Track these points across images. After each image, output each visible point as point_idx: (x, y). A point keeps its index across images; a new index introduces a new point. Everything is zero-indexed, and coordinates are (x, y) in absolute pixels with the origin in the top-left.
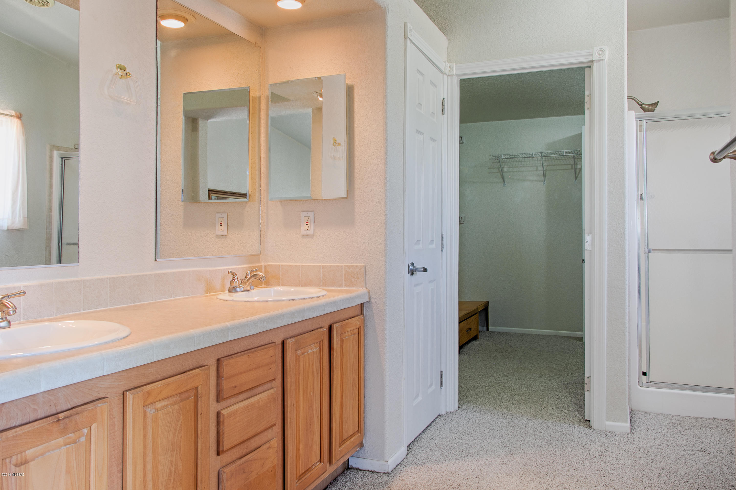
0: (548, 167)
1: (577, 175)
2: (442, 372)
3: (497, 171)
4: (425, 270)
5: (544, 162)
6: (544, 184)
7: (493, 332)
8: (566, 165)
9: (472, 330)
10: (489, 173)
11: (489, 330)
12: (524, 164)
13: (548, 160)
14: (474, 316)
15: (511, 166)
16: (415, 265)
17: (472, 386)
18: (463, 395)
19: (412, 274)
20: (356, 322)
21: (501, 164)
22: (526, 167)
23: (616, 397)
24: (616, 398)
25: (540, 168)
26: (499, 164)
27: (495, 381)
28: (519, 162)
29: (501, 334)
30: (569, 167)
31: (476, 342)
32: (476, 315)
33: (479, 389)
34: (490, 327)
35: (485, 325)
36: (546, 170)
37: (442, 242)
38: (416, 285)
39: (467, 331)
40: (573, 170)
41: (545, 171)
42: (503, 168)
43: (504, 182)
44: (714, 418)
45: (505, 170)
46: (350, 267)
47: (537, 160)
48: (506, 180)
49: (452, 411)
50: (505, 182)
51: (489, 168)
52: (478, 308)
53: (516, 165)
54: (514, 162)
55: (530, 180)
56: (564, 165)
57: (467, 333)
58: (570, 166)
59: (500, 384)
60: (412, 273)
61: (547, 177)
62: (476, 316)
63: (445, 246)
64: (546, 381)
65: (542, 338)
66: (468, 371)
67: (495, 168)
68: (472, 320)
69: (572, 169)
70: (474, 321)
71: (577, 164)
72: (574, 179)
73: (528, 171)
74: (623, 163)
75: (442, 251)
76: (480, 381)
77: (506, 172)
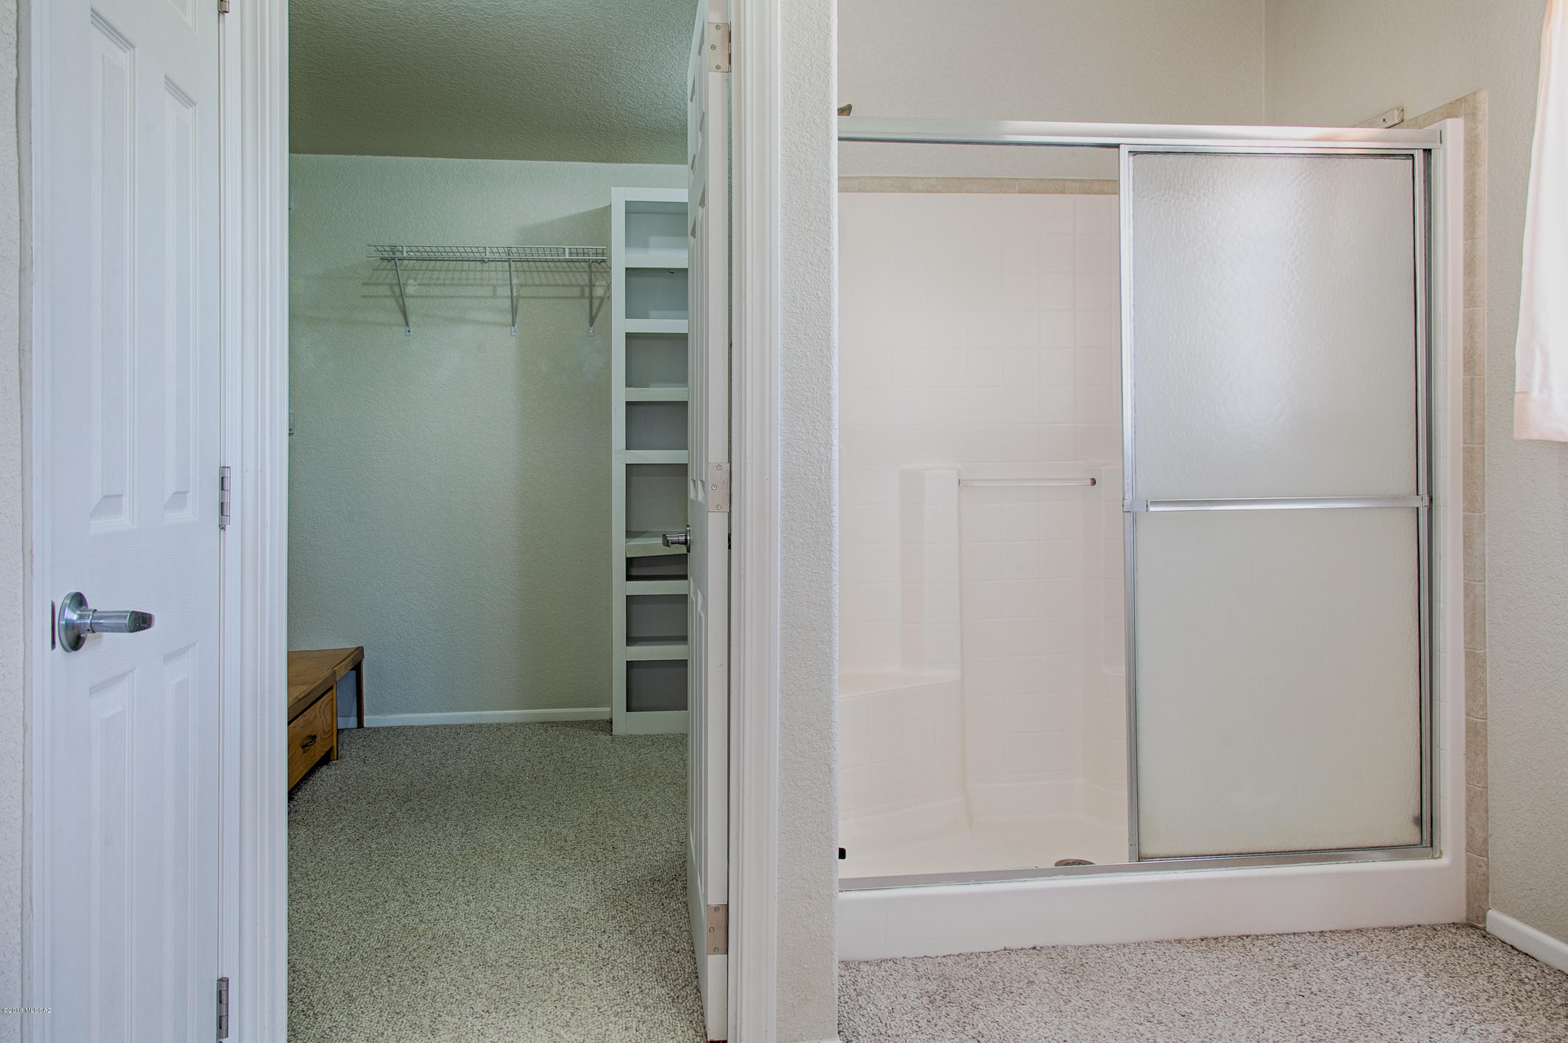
0: (524, 288)
1: (594, 312)
2: (223, 984)
3: (389, 293)
4: (141, 621)
5: (513, 274)
6: (513, 334)
7: (376, 730)
8: (567, 286)
9: (318, 739)
10: (364, 297)
11: (365, 726)
12: (460, 279)
13: (524, 271)
14: (325, 696)
15: (426, 281)
16: (91, 606)
17: (331, 960)
18: (302, 1007)
19: (76, 643)
21: (400, 273)
22: (467, 285)
23: (806, 966)
24: (805, 968)
25: (504, 291)
26: (391, 274)
27: (404, 921)
28: (448, 270)
29: (399, 736)
30: (576, 291)
31: (329, 772)
32: (331, 692)
33: (356, 965)
34: (365, 718)
35: (355, 712)
36: (519, 297)
37: (222, 496)
38: (97, 689)
39: (303, 747)
40: (587, 302)
41: (515, 300)
42: (405, 285)
43: (407, 324)
44: (1005, 950)
45: (410, 290)
47: (493, 268)
48: (412, 319)
50: (410, 325)
51: (365, 284)
52: (334, 672)
53: (438, 278)
54: (433, 270)
55: (476, 322)
56: (563, 285)
57: (305, 752)
58: (578, 289)
59: (421, 928)
60: (74, 638)
61: (519, 317)
62: (331, 697)
63: (234, 511)
64: (553, 889)
65: (507, 733)
66: (314, 890)
67: (381, 284)
68: (318, 709)
69: (582, 297)
70: (324, 712)
71: (594, 286)
72: (587, 324)
73: (470, 297)
74: (829, 242)
75: (222, 528)
76: (356, 927)
77: (412, 297)
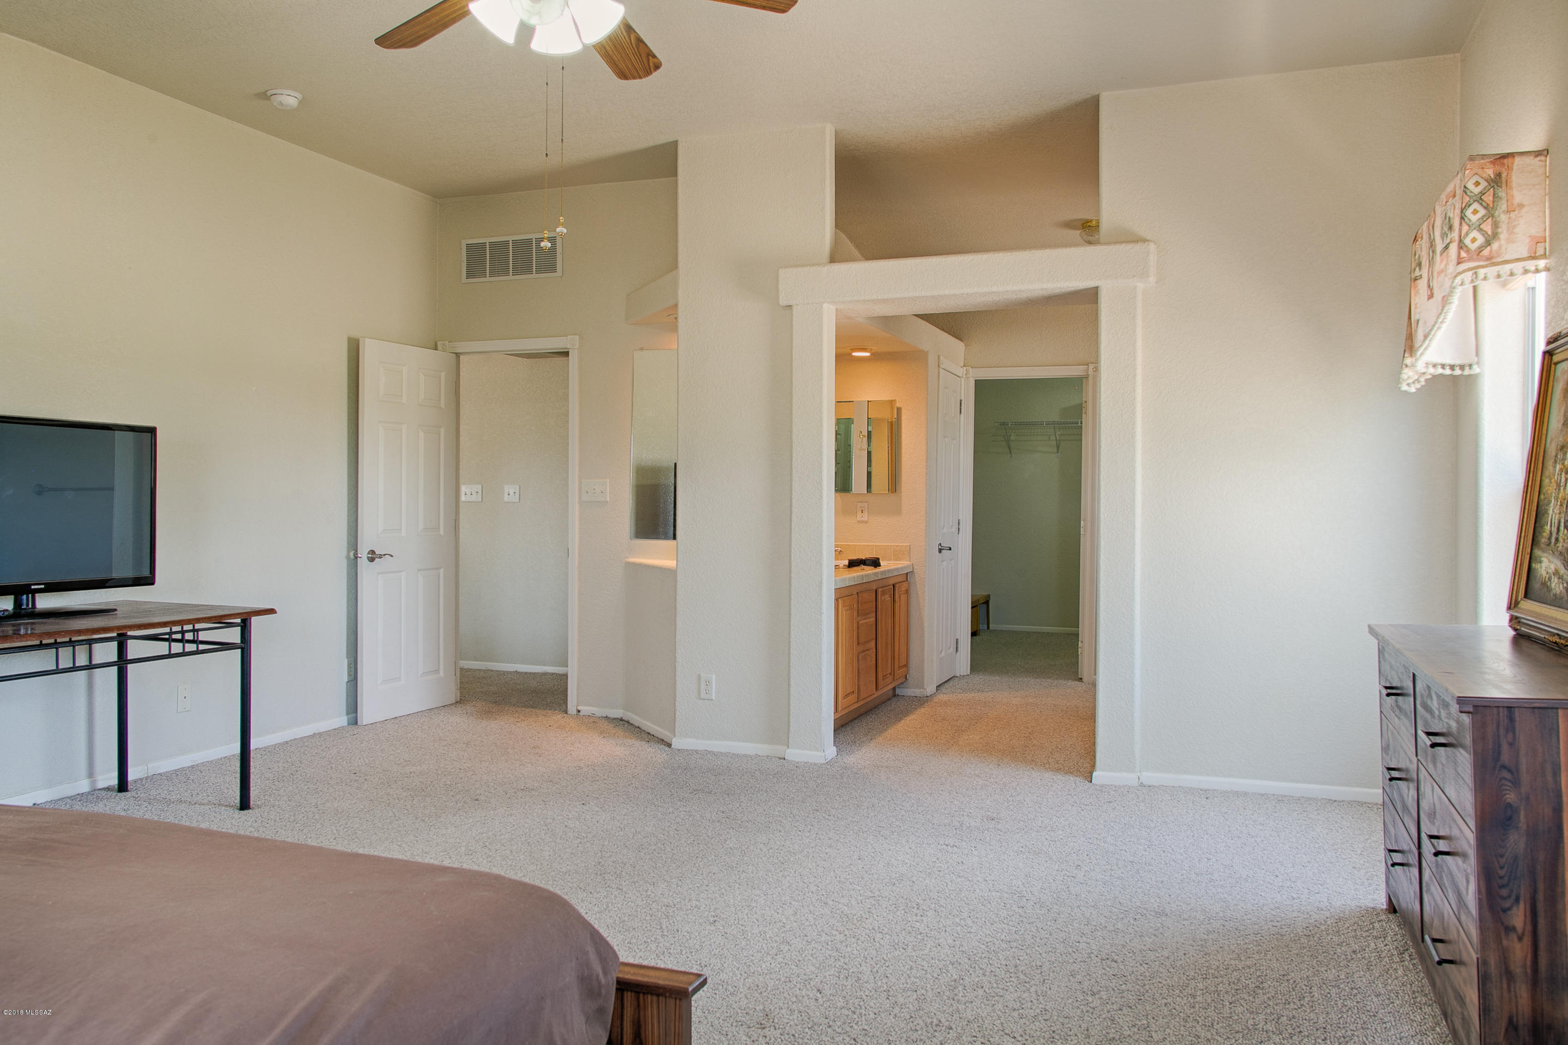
0: (1062, 436)
2: (957, 639)
3: (1003, 439)
5: (1057, 430)
6: (1057, 457)
7: (991, 628)
10: (993, 441)
12: (1034, 432)
13: (1062, 429)
15: (1019, 434)
20: (905, 584)
21: (1007, 431)
22: (1036, 435)
25: (1053, 438)
26: (1004, 431)
28: (1028, 429)
29: (1004, 632)
34: (991, 625)
35: (986, 623)
36: (1060, 440)
38: (943, 563)
41: (1058, 442)
42: (1010, 436)
43: (1011, 453)
45: (1012, 438)
46: (897, 546)
47: (1049, 427)
48: (1013, 451)
49: (965, 674)
51: (993, 436)
52: (978, 600)
53: (1025, 433)
54: (1022, 429)
55: (1041, 452)
60: (940, 551)
61: (1060, 449)
62: (982, 608)
63: (961, 530)
65: (1051, 635)
67: (999, 436)
73: (1038, 441)
75: (959, 533)
77: (1013, 441)
